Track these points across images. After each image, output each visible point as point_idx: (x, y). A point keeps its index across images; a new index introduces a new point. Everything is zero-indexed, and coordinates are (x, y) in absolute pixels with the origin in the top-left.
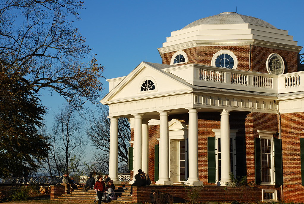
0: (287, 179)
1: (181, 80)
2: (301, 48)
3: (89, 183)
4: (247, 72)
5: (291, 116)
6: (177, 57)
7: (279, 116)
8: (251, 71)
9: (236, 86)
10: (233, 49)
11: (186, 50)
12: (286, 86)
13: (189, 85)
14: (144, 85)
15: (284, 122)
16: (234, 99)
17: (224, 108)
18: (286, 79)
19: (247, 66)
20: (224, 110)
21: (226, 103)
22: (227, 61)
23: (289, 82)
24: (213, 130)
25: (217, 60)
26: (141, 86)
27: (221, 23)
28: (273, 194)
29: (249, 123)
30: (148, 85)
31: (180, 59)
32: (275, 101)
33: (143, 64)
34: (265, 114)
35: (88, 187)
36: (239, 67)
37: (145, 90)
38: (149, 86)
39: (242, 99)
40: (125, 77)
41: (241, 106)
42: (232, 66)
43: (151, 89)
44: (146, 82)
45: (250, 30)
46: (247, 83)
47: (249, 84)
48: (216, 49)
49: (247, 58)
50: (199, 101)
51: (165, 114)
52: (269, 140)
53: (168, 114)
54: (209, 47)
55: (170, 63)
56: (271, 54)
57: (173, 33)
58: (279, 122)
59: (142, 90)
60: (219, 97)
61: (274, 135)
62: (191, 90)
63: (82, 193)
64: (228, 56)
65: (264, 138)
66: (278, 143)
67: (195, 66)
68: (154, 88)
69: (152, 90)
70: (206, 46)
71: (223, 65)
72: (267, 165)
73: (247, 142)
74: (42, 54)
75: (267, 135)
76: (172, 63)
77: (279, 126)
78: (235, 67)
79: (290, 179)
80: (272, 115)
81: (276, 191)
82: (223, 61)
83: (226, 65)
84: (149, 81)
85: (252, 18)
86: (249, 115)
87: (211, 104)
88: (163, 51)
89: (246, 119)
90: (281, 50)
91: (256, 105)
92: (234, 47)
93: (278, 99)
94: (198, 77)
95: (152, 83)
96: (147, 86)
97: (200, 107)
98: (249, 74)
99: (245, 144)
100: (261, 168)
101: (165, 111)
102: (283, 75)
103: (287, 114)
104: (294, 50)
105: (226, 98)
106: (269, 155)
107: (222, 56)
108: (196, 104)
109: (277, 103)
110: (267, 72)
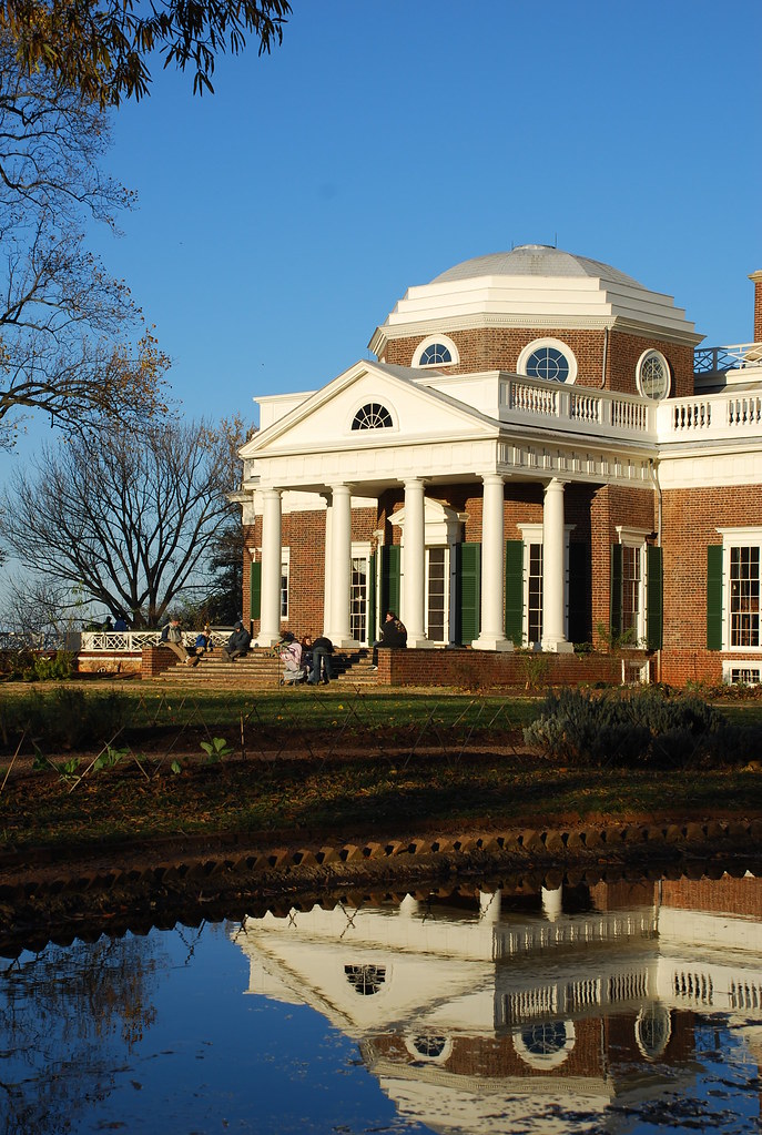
0: (671, 637)
1: (467, 408)
2: (702, 337)
3: (238, 643)
4: (599, 391)
5: (687, 496)
6: (430, 350)
7: (657, 495)
8: (607, 390)
9: (579, 424)
10: (567, 337)
11: (453, 335)
12: (677, 425)
13: (488, 419)
14: (360, 415)
15: (671, 508)
16: (573, 453)
17: (556, 475)
18: (677, 410)
19: (598, 377)
20: (555, 479)
21: (559, 462)
22: (552, 365)
23: (683, 418)
24: (520, 526)
25: (531, 362)
26: (352, 416)
27: (534, 272)
28: (642, 670)
29: (599, 509)
30: (373, 415)
31: (437, 354)
32: (651, 460)
33: (363, 366)
34: (631, 490)
35: (237, 652)
36: (579, 379)
37: (364, 427)
38: (374, 417)
39: (588, 455)
40: (313, 393)
41: (588, 471)
42: (563, 376)
43: (380, 426)
44: (367, 408)
45: (604, 293)
46: (600, 418)
47: (603, 420)
48: (527, 336)
49: (597, 358)
50: (506, 459)
51: (419, 485)
52: (638, 550)
53: (425, 486)
54: (511, 330)
55: (409, 363)
56: (646, 352)
57: (413, 292)
58: (657, 508)
59: (356, 426)
60: (544, 450)
61: (647, 537)
62: (495, 432)
63: (221, 665)
64: (554, 353)
65: (628, 544)
66: (655, 556)
67: (501, 377)
68: (389, 423)
69: (384, 428)
70: (505, 327)
71: (543, 374)
72: (632, 605)
73: (594, 554)
74: (12, 318)
75: (634, 539)
76: (415, 363)
77: (658, 517)
78: (571, 379)
79: (678, 635)
80: (645, 491)
81: (648, 663)
82: (543, 365)
83: (552, 374)
84: (377, 407)
85: (594, 262)
86: (600, 492)
87: (530, 465)
88: (389, 333)
89: (594, 501)
90: (663, 342)
91: (616, 469)
92: (570, 332)
93: (660, 457)
94: (507, 403)
95: (385, 412)
96: (369, 418)
97: (509, 472)
98: (604, 397)
99: (590, 558)
100: (622, 612)
101: (419, 479)
102: (666, 400)
103: (679, 491)
104: (687, 342)
105: (559, 452)
106: (637, 583)
107: (541, 353)
108: (503, 464)
109: (654, 463)
110: (637, 393)
